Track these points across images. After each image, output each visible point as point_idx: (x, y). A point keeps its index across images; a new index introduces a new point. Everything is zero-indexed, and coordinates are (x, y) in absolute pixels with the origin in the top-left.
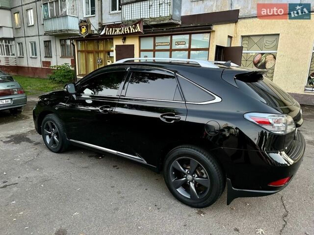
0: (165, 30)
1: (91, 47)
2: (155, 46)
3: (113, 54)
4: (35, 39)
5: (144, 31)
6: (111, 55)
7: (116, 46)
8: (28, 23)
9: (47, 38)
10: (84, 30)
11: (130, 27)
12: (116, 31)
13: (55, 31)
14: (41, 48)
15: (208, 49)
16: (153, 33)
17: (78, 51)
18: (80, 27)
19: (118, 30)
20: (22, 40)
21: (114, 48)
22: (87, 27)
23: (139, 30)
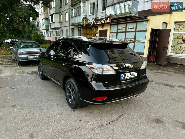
0: (122, 20)
1: (88, 31)
2: (118, 30)
3: (98, 35)
4: (68, 28)
5: (111, 21)
6: (97, 36)
7: (99, 30)
8: (66, 20)
9: (73, 27)
10: (84, 23)
11: (105, 19)
12: (98, 22)
13: (75, 24)
14: (70, 32)
15: (145, 31)
16: (116, 22)
17: (83, 34)
18: (83, 21)
19: (99, 21)
20: (63, 28)
21: (98, 32)
22: (86, 20)
23: (109, 21)
